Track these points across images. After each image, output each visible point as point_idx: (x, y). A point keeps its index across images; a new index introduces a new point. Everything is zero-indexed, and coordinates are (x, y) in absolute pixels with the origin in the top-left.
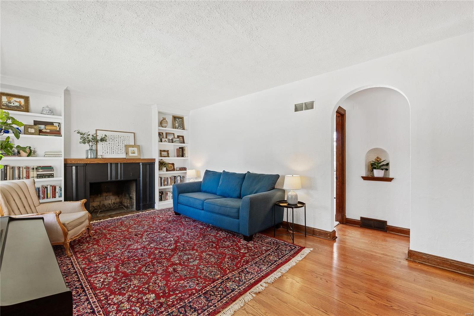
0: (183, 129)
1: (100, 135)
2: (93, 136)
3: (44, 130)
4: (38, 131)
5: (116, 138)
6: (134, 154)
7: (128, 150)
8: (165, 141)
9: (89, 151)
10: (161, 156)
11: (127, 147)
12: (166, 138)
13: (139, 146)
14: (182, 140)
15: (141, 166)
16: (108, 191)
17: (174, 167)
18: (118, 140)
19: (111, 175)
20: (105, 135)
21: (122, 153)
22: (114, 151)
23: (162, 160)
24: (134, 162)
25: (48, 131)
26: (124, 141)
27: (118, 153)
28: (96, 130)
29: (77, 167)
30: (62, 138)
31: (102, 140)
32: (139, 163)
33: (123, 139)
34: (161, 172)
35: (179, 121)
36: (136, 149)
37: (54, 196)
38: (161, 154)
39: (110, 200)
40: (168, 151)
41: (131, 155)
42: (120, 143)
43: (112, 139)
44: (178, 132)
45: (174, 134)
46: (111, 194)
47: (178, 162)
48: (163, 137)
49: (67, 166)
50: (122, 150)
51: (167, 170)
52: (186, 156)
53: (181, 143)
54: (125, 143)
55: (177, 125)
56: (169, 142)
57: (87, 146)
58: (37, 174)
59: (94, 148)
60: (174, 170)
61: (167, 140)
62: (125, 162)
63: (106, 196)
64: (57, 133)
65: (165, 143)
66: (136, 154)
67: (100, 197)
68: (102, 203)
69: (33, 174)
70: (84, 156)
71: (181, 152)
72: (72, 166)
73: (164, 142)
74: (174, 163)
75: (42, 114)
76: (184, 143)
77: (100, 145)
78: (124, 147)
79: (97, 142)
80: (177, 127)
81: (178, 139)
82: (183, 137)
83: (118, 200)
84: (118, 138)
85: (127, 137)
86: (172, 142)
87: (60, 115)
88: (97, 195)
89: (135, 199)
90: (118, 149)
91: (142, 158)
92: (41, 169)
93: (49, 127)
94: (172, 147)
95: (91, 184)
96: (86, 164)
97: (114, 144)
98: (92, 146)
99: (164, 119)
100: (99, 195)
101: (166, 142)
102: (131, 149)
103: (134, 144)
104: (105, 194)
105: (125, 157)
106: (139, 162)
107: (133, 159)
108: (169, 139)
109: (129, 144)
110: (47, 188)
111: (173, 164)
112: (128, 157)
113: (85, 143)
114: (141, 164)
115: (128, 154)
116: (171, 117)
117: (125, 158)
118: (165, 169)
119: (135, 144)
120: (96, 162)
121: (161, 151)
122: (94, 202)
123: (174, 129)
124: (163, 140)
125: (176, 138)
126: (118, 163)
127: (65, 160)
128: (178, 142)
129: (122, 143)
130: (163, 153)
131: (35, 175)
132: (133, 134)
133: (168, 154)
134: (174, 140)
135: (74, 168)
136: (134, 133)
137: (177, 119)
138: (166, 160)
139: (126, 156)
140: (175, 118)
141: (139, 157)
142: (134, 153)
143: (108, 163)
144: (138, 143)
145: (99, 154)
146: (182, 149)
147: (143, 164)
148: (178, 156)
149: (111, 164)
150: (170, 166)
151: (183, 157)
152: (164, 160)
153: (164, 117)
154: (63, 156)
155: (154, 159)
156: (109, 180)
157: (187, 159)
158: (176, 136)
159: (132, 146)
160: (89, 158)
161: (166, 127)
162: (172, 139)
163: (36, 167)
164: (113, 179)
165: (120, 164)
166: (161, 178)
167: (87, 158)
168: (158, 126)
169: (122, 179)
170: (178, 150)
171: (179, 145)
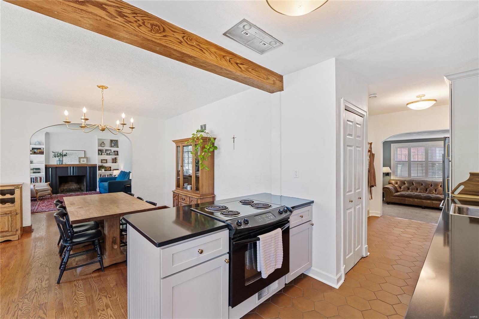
0: (117, 147)
1: (64, 153)
2: (60, 153)
3: (36, 152)
4: (33, 153)
5: (73, 154)
6: (84, 162)
7: (80, 160)
8: (104, 154)
9: (58, 161)
10: (102, 163)
11: (80, 158)
12: (106, 152)
13: (87, 157)
14: (117, 153)
15: (88, 168)
16: (72, 181)
17: (111, 169)
19: (71, 173)
20: (66, 153)
22: (72, 161)
23: (102, 165)
24: (84, 166)
25: (38, 152)
26: (78, 155)
27: (74, 162)
28: (63, 150)
29: (52, 169)
30: (44, 155)
31: (65, 155)
32: (87, 167)
34: (100, 172)
35: (115, 143)
36: (85, 159)
37: (41, 182)
38: (102, 161)
39: (74, 186)
40: (106, 160)
41: (82, 162)
42: (76, 156)
44: (113, 149)
46: (74, 183)
47: (113, 166)
48: (103, 152)
49: (47, 168)
50: (77, 160)
51: (105, 171)
52: (118, 162)
53: (115, 155)
55: (113, 145)
56: (107, 155)
57: (57, 159)
59: (61, 159)
60: (111, 170)
61: (105, 154)
62: (78, 166)
63: (71, 184)
64: (42, 153)
65: (104, 156)
66: (85, 162)
67: (68, 184)
68: (69, 187)
70: (55, 163)
71: (115, 161)
72: (49, 168)
75: (35, 145)
76: (118, 155)
77: (64, 158)
78: (78, 158)
79: (63, 156)
80: (113, 146)
81: (114, 153)
82: (117, 152)
83: (78, 186)
84: (75, 154)
85: (80, 153)
86: (109, 155)
87: (44, 145)
88: (66, 183)
89: (85, 185)
90: (75, 159)
91: (89, 164)
92: (35, 169)
93: (39, 150)
94: (109, 158)
95: (60, 177)
96: (57, 167)
97: (72, 157)
99: (103, 142)
100: (67, 183)
102: (82, 159)
103: (84, 157)
104: (70, 183)
105: (78, 163)
108: (107, 153)
110: (37, 178)
111: (110, 167)
112: (80, 164)
113: (55, 157)
114: (88, 167)
115: (80, 162)
116: (110, 140)
118: (103, 170)
120: (62, 166)
121: (102, 160)
122: (64, 186)
123: (111, 148)
124: (103, 154)
126: (74, 167)
127: (46, 165)
128: (113, 155)
130: (103, 161)
131: (32, 172)
132: (84, 151)
133: (107, 161)
134: (111, 153)
135: (50, 169)
137: (113, 142)
140: (111, 141)
141: (87, 163)
143: (68, 167)
144: (88, 156)
145: (63, 162)
146: (116, 159)
147: (89, 167)
148: (113, 163)
149: (70, 167)
150: (107, 168)
151: (116, 163)
152: (104, 165)
153: (103, 141)
154: (44, 164)
155: (96, 165)
156: (69, 175)
157: (118, 165)
158: (112, 151)
159: (83, 158)
160: (58, 164)
161: (104, 147)
162: (109, 153)
163: (32, 168)
164: (72, 174)
165: (76, 167)
166: (101, 175)
167: (57, 164)
168: (98, 147)
169: (77, 175)
170: (113, 159)
171: (114, 157)
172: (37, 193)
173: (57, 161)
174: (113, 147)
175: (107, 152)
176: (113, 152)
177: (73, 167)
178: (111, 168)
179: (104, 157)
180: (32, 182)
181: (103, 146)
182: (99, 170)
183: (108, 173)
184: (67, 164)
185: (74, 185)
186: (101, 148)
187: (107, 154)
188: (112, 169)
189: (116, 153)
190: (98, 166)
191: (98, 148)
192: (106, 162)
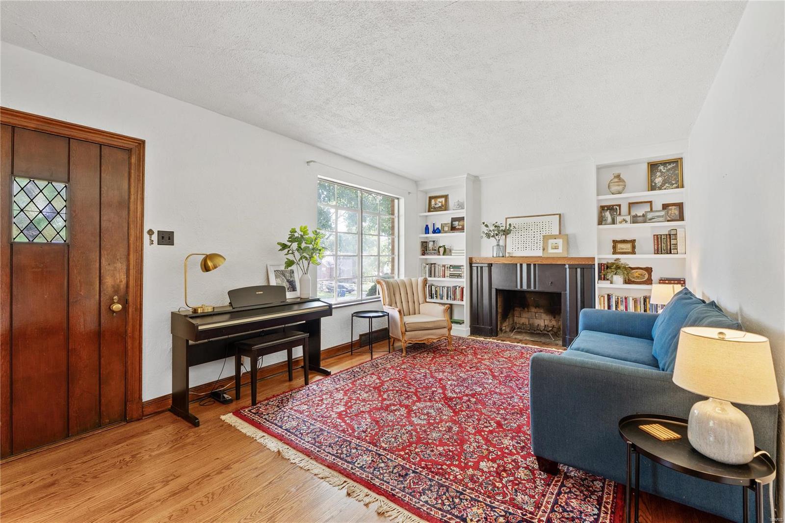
0: (678, 187)
2: (500, 227)
4: (453, 229)
5: (531, 227)
6: (557, 251)
7: (547, 243)
9: (495, 248)
10: (614, 253)
11: (546, 238)
12: (629, 213)
13: (567, 235)
15: (568, 270)
16: (536, 307)
17: (650, 276)
18: (533, 228)
19: (522, 281)
21: (538, 249)
22: (528, 247)
23: (617, 259)
24: (553, 263)
25: (458, 227)
26: (542, 230)
27: (532, 249)
28: (506, 219)
30: (464, 234)
32: (565, 265)
33: (541, 225)
34: (607, 285)
35: (666, 171)
36: (560, 242)
38: (614, 247)
39: (543, 321)
40: (633, 242)
41: (551, 251)
42: (536, 233)
43: (525, 229)
44: (663, 196)
45: (651, 202)
46: (541, 311)
47: (662, 265)
48: (620, 214)
50: (539, 244)
51: (628, 281)
52: (680, 248)
53: (668, 221)
54: (544, 232)
55: (659, 180)
56: (635, 222)
57: (493, 242)
58: (450, 274)
59: (501, 243)
60: (649, 282)
62: (541, 263)
64: (463, 228)
65: (624, 225)
66: (560, 250)
69: (447, 273)
70: (489, 254)
73: (621, 223)
74: (652, 268)
75: (457, 209)
76: (681, 218)
77: (509, 239)
78: (542, 239)
79: (505, 235)
80: (660, 185)
81: (663, 213)
84: (534, 226)
85: (547, 223)
86: (645, 222)
87: (465, 209)
90: (533, 243)
91: (573, 254)
92: (453, 268)
94: (644, 233)
95: (499, 292)
96: (492, 264)
97: (528, 236)
98: (499, 240)
99: (618, 176)
101: (626, 222)
102: (551, 242)
103: (558, 233)
105: (541, 255)
106: (565, 263)
107: (553, 258)
108: (636, 216)
109: (550, 234)
111: (649, 270)
112: (545, 256)
113: (488, 236)
114: (567, 266)
115: (545, 250)
116: (645, 167)
117: (541, 257)
118: (618, 279)
119: (560, 233)
120: (503, 261)
121: (615, 242)
123: (652, 193)
124: (619, 219)
125: (659, 211)
126: (531, 265)
128: (662, 219)
129: (539, 232)
130: (619, 246)
132: (558, 216)
133: (634, 247)
136: (560, 215)
137: (661, 168)
138: (627, 260)
139: (543, 253)
140: (653, 167)
141: (566, 255)
142: (556, 249)
143: (517, 265)
144: (569, 230)
145: (507, 251)
146: (671, 236)
147: (571, 266)
148: (657, 251)
149: (521, 265)
150: (636, 273)
151: (671, 253)
152: (622, 262)
153: (617, 172)
154: (465, 254)
155: (594, 258)
156: (519, 287)
157: (685, 259)
158: (658, 206)
159: (555, 237)
160: (495, 256)
161: (620, 193)
162: (643, 215)
163: (449, 266)
164: (525, 287)
165: (535, 265)
166: (609, 297)
167: (493, 257)
168: (598, 194)
169: (537, 289)
170: (658, 238)
171: (664, 227)
172: (403, 334)
173: (493, 247)
174: (660, 188)
175: (633, 213)
176: (661, 208)
177: (529, 266)
178: (653, 274)
179: (624, 230)
180: (449, 298)
181: (614, 188)
182: (603, 278)
183: (637, 291)
184: (514, 255)
185: (544, 316)
186: (609, 199)
187: (635, 220)
188: (655, 276)
189: (674, 211)
190: (599, 264)
191: (599, 201)
192: (630, 250)
